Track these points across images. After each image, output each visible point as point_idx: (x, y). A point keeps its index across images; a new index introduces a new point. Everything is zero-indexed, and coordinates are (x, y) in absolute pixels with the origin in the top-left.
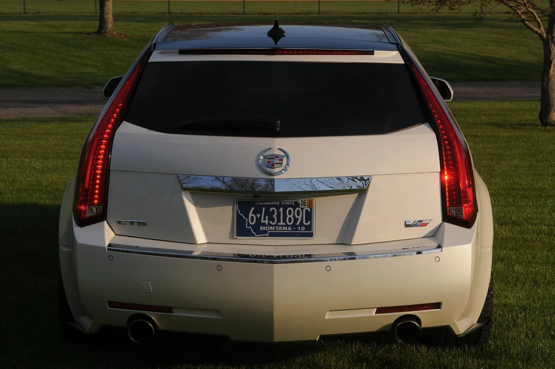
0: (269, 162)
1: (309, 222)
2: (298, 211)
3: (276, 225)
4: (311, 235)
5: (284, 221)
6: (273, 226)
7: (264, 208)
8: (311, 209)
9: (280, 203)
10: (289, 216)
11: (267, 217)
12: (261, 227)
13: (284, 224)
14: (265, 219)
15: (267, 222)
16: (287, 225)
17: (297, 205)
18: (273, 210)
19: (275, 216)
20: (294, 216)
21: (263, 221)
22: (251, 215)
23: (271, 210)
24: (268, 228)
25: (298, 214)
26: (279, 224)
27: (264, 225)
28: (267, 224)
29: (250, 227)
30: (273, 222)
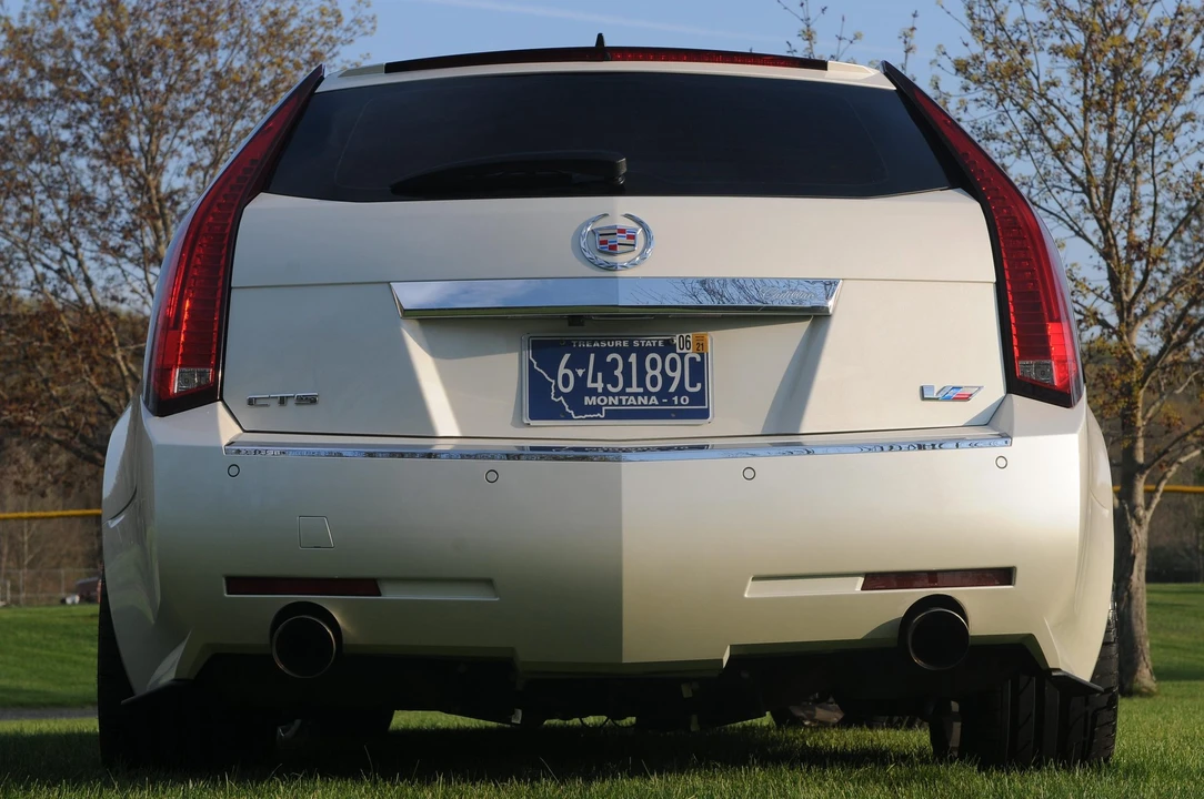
0: (603, 242)
1: (699, 385)
2: (673, 360)
3: (622, 393)
4: (704, 414)
5: (641, 383)
6: (614, 395)
7: (592, 356)
8: (702, 355)
9: (631, 343)
10: (650, 373)
11: (600, 375)
12: (587, 398)
13: (641, 390)
14: (595, 380)
15: (599, 386)
16: (647, 393)
17: (669, 347)
18: (614, 360)
19: (618, 373)
20: (663, 372)
21: (590, 385)
22: (562, 371)
23: (609, 359)
24: (602, 401)
25: (673, 369)
26: (628, 390)
27: (593, 392)
28: (600, 390)
29: (561, 398)
30: (615, 385)
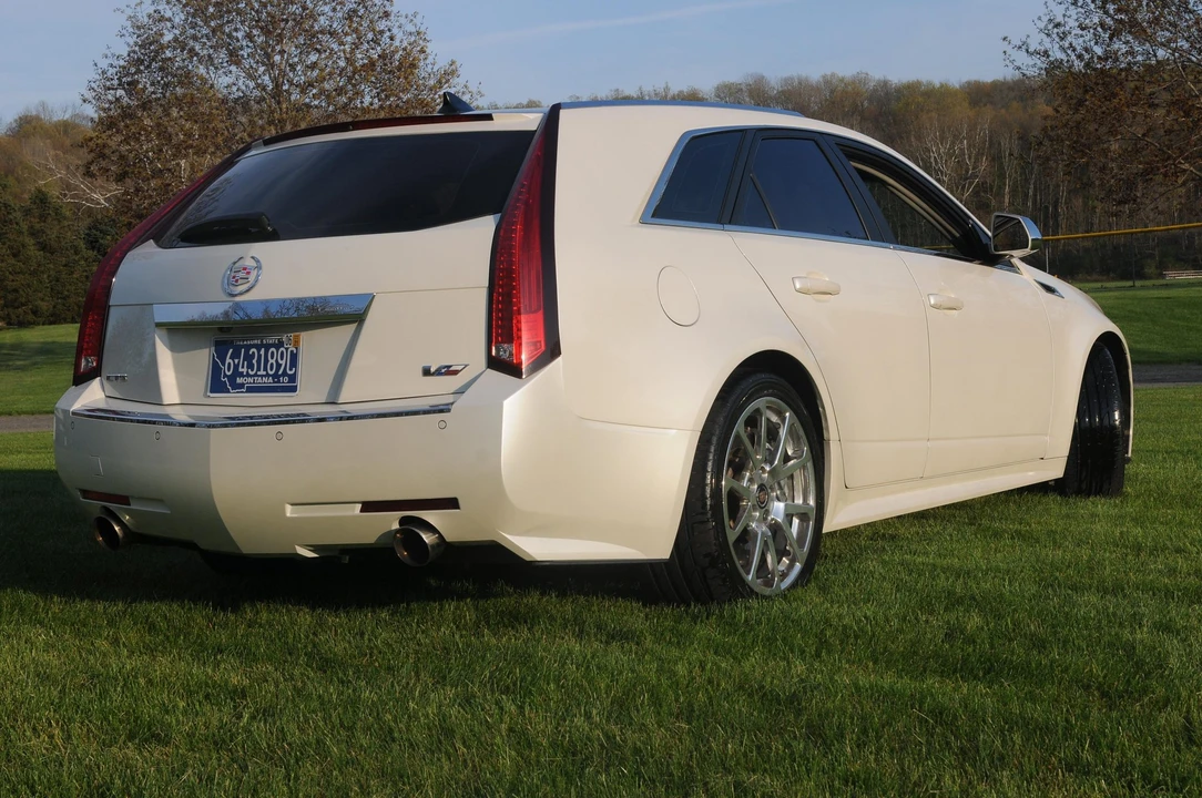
1: (294, 369)
2: (282, 353)
4: (294, 389)
5: (265, 369)
6: (251, 376)
7: (243, 350)
8: (297, 349)
9: (263, 341)
10: (271, 361)
11: (246, 363)
12: (238, 379)
13: (265, 373)
14: (243, 367)
15: (245, 370)
16: (268, 375)
17: (281, 342)
18: (254, 353)
19: (255, 361)
20: (277, 361)
21: (241, 370)
22: (228, 360)
23: (251, 352)
24: (245, 380)
25: (282, 359)
26: (259, 373)
27: (241, 375)
28: (245, 373)
29: (226, 378)
30: (252, 370)
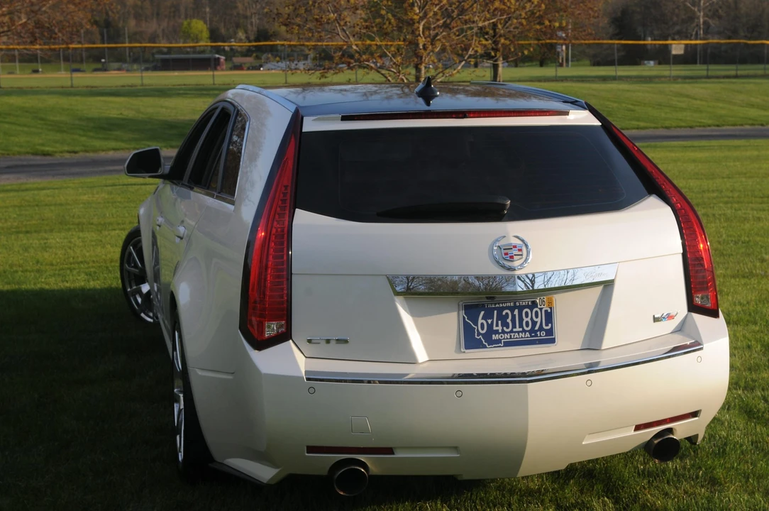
0: (506, 254)
1: (550, 325)
2: (537, 312)
3: (512, 332)
4: (553, 341)
5: (521, 326)
6: (507, 333)
7: (495, 312)
8: (551, 308)
9: (515, 303)
10: (525, 320)
11: (500, 322)
12: (494, 336)
13: (521, 329)
14: (497, 325)
15: (500, 328)
16: (524, 331)
17: (534, 304)
18: (507, 313)
19: (509, 320)
20: (532, 319)
21: (495, 328)
22: (480, 321)
23: (504, 313)
24: (502, 336)
25: (537, 317)
26: (514, 330)
27: (497, 332)
28: (500, 331)
29: (481, 336)
30: (508, 327)
